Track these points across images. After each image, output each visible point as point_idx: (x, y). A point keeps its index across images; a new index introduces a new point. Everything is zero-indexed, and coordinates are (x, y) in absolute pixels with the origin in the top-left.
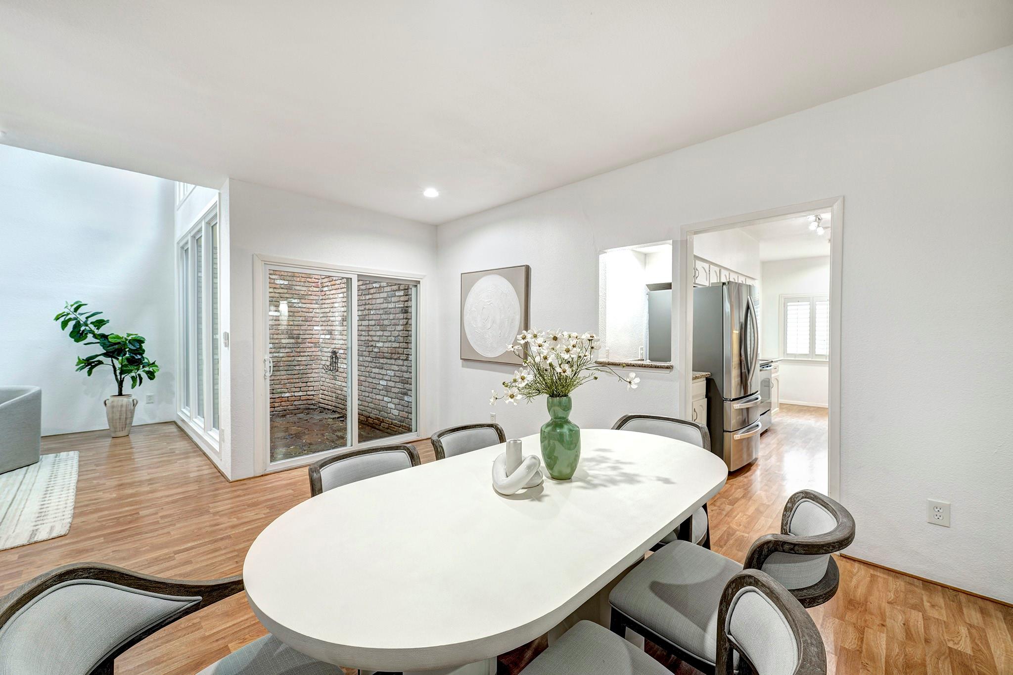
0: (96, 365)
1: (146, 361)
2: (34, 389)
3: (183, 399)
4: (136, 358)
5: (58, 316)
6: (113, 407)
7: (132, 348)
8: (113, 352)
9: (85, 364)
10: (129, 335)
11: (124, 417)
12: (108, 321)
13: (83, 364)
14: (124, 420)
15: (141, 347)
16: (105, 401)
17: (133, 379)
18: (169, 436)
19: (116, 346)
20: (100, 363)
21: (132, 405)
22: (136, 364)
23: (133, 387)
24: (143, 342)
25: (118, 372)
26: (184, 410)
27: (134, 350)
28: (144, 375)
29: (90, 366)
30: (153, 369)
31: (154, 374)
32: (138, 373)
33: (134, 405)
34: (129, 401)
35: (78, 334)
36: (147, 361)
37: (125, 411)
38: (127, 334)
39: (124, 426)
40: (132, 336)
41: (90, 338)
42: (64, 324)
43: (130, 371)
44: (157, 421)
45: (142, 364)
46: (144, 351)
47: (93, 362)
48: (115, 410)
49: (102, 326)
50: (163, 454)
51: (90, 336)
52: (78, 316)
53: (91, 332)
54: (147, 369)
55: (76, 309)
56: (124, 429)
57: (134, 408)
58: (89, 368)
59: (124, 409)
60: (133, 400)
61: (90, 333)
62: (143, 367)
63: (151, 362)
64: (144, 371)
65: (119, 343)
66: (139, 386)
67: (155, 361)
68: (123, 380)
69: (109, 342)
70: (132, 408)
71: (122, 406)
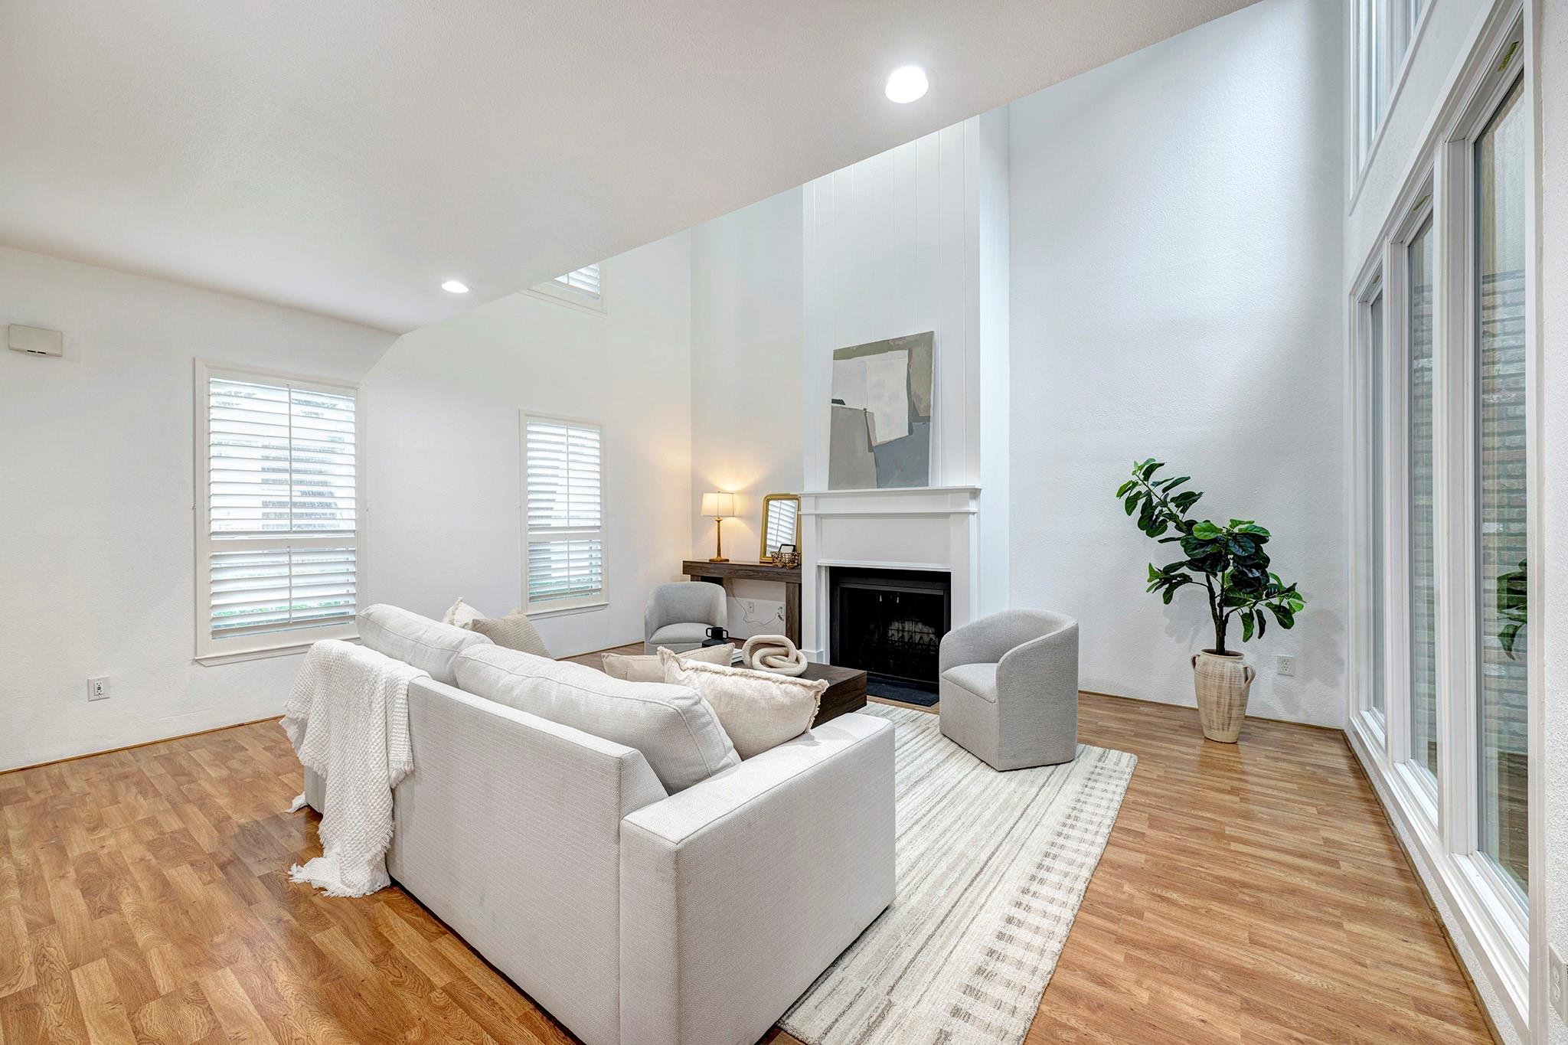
0: (1179, 584)
1: (1272, 581)
2: (1068, 624)
3: (1366, 689)
4: (1250, 575)
5: (1121, 489)
6: (1206, 675)
7: (1240, 553)
8: (1203, 560)
9: (1161, 579)
10: (1235, 523)
11: (1225, 700)
12: (1201, 494)
13: (1158, 580)
14: (1227, 707)
15: (1259, 550)
16: (1194, 658)
17: (1247, 619)
18: (1325, 782)
19: (1209, 549)
20: (1186, 579)
21: (1243, 680)
22: (1248, 590)
23: (1246, 639)
24: (1264, 540)
25: (1217, 600)
26: (1366, 714)
27: (1245, 558)
28: (1270, 617)
29: (1167, 586)
30: (1288, 603)
31: (1291, 614)
32: (1256, 608)
33: (1247, 679)
34: (1236, 670)
35: (1151, 524)
36: (1276, 582)
37: (1227, 688)
38: (1231, 520)
39: (1227, 722)
40: (1241, 526)
41: (1171, 530)
42: (1130, 505)
43: (1241, 603)
44: (1300, 718)
45: (1266, 588)
46: (1267, 560)
47: (1175, 577)
48: (1209, 682)
49: (1190, 505)
50: (1303, 856)
51: (1171, 525)
52: (1152, 488)
53: (1172, 517)
54: (1275, 601)
55: (1148, 474)
56: (1226, 727)
57: (1248, 687)
58: (1167, 589)
59: (1226, 684)
60: (1246, 668)
61: (1170, 519)
62: (1268, 596)
63: (1286, 585)
64: (1269, 605)
65: (1214, 541)
66: (1259, 638)
67: (1295, 584)
68: (1226, 621)
69: (1196, 539)
70: (1243, 685)
71: (1222, 677)
